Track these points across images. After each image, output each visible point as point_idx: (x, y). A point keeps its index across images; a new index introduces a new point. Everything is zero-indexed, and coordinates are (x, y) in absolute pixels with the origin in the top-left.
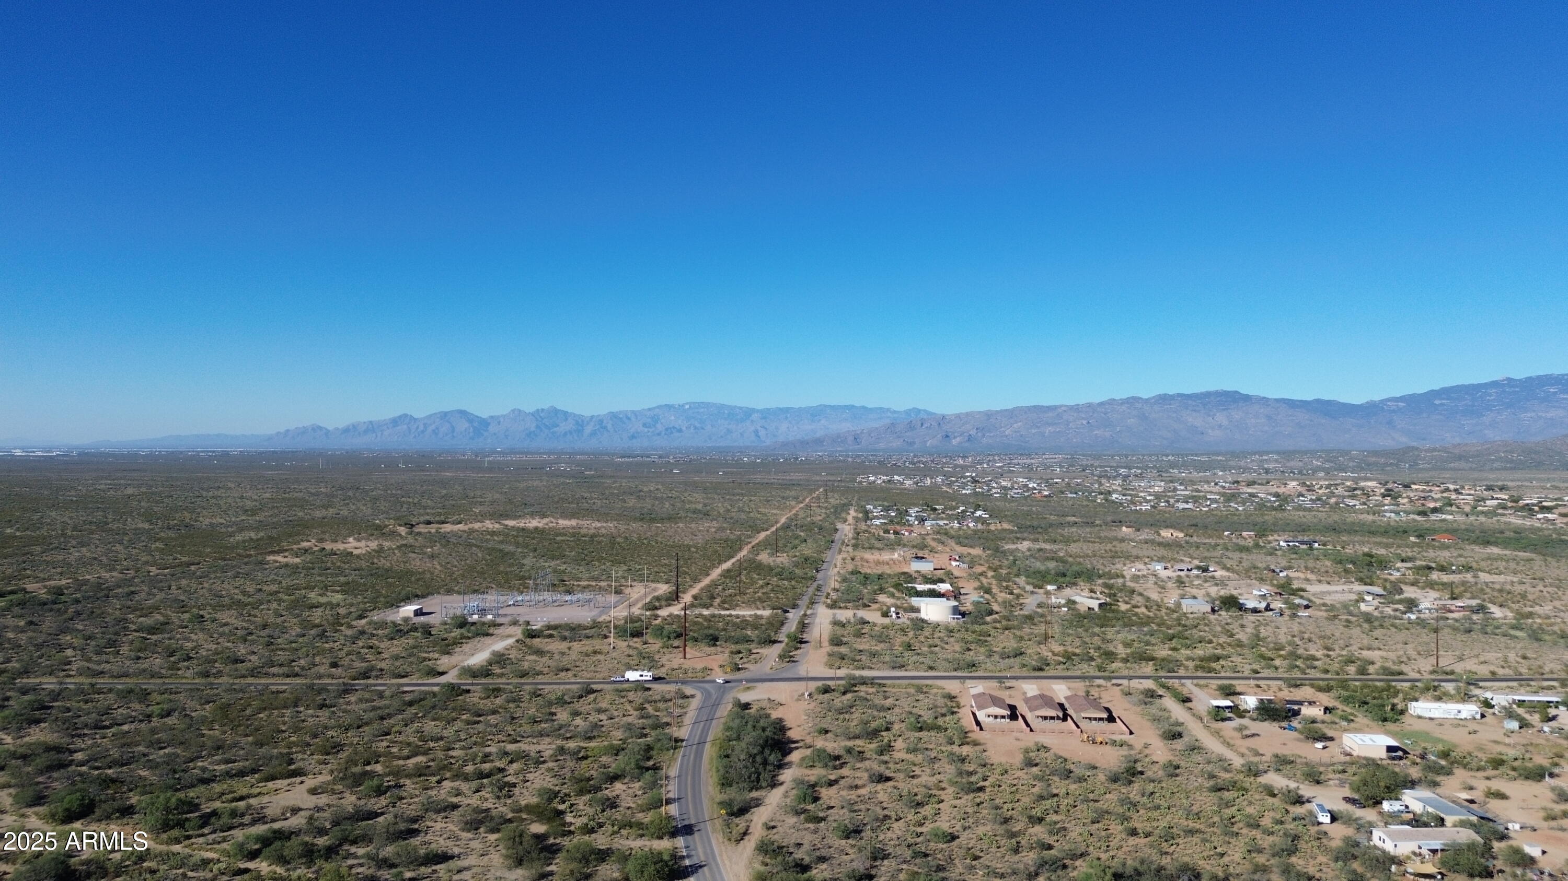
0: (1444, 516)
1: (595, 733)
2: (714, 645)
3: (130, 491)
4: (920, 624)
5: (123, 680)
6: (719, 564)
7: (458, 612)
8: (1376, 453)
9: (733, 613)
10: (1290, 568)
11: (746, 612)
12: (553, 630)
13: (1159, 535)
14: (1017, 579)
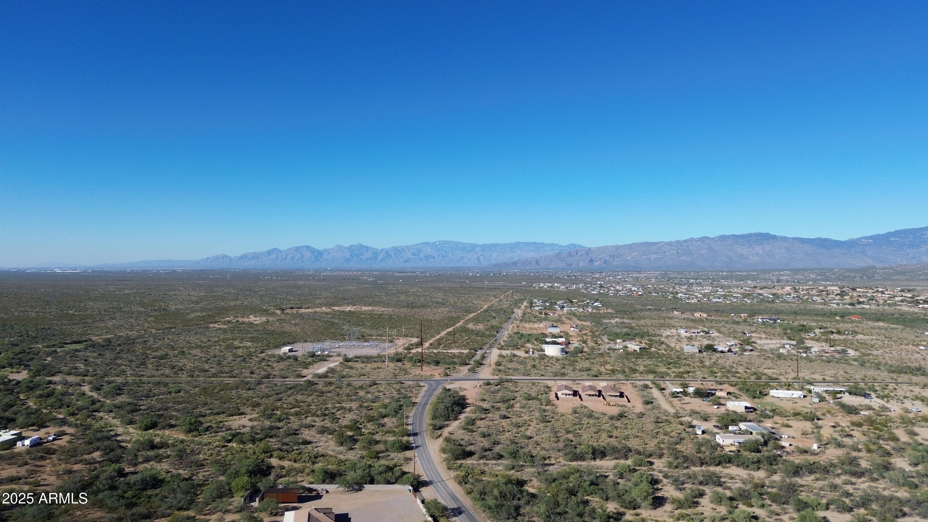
0: (864, 306)
1: (377, 400)
2: (437, 365)
3: (127, 292)
4: (543, 357)
5: (153, 378)
6: (446, 329)
7: (311, 350)
8: (849, 270)
9: (449, 351)
10: (755, 332)
11: (455, 351)
12: (357, 358)
13: (693, 315)
14: (603, 337)
